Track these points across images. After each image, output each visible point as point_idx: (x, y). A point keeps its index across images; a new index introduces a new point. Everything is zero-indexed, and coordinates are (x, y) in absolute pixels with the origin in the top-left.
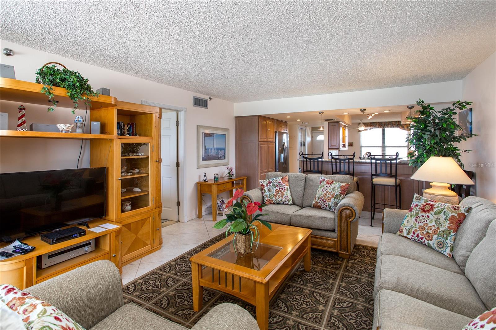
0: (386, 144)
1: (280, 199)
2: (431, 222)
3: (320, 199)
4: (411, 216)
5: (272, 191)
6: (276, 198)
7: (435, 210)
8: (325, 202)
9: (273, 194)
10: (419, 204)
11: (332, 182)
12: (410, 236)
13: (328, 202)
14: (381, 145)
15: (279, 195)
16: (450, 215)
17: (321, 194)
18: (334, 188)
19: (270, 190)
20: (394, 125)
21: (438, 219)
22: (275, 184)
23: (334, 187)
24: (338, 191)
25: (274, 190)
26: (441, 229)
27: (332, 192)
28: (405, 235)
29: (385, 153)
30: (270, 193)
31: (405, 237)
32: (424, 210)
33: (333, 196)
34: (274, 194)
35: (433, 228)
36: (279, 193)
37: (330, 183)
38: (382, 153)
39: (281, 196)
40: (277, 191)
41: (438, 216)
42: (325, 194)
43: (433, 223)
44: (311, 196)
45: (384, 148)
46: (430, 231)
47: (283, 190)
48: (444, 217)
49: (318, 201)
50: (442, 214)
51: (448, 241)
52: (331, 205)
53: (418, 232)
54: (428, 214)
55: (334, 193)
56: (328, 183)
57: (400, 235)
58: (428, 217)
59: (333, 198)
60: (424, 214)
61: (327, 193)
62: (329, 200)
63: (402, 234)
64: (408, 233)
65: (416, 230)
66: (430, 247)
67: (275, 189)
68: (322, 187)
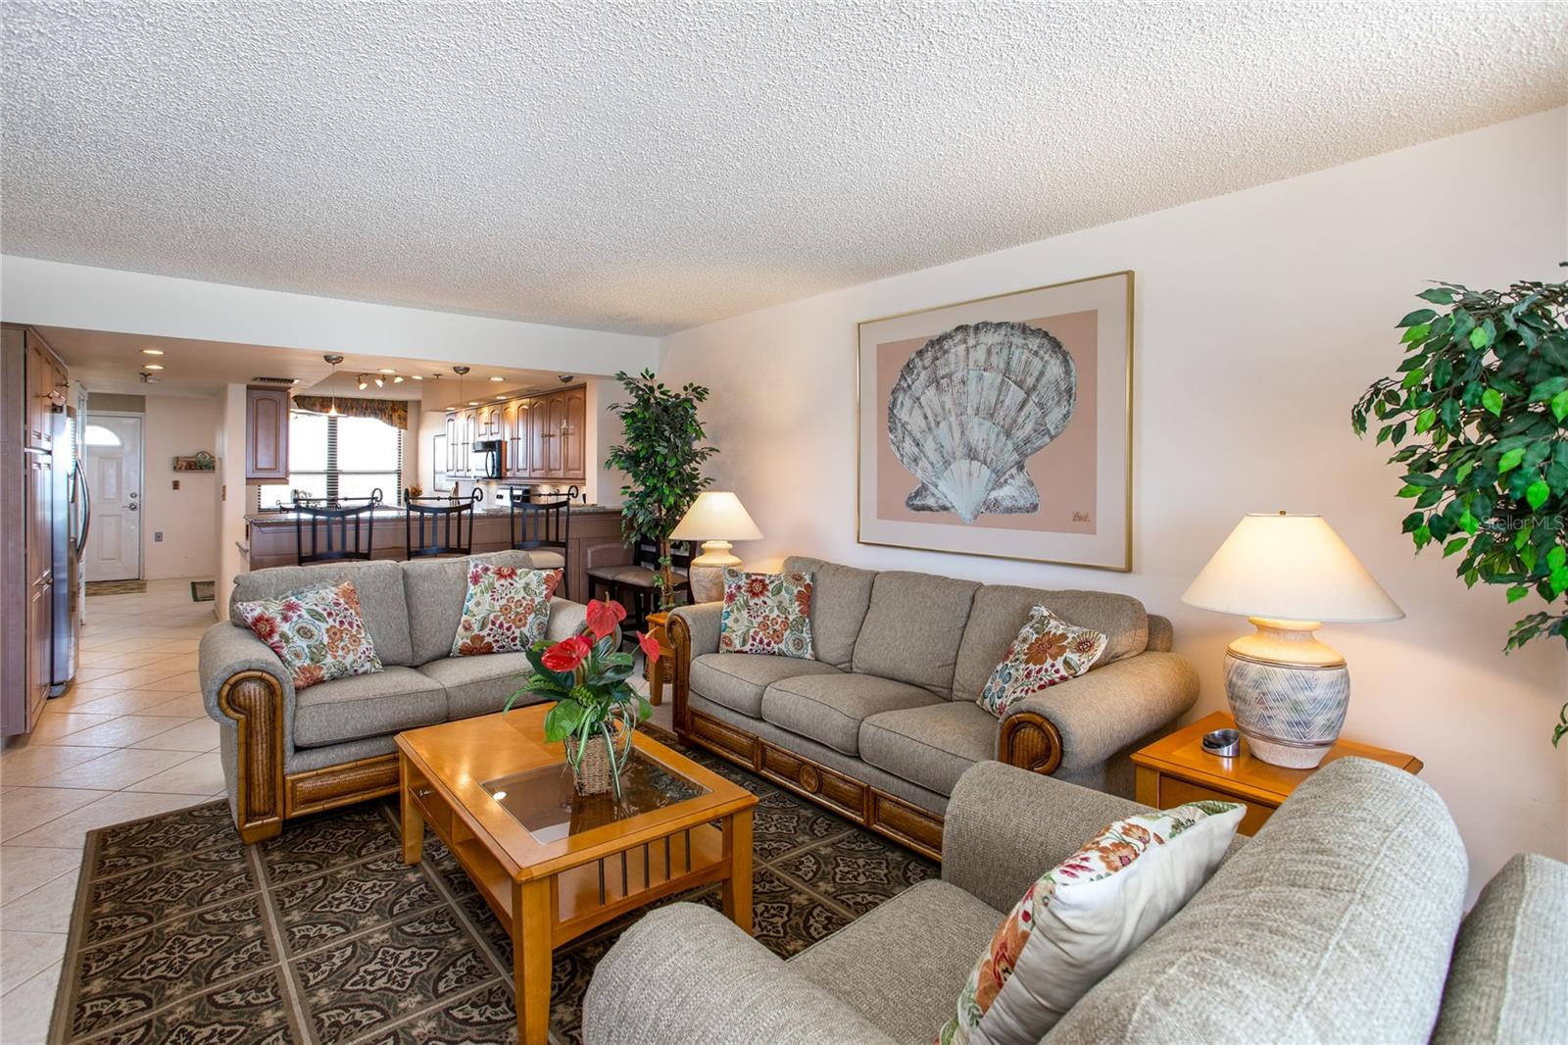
0: (340, 467)
1: (350, 657)
2: (771, 611)
3: (490, 626)
4: (738, 609)
5: (316, 632)
6: (335, 657)
7: (770, 587)
8: (509, 629)
9: (321, 643)
10: (742, 583)
11: (513, 573)
12: (747, 648)
13: (518, 627)
14: (324, 466)
15: (342, 644)
16: (796, 592)
17: (491, 612)
18: (526, 588)
19: (305, 633)
20: (367, 408)
21: (780, 602)
22: (319, 609)
23: (528, 584)
24: (541, 593)
25: (324, 631)
26: (791, 618)
27: (524, 598)
28: (738, 648)
29: (336, 493)
30: (311, 642)
31: (738, 652)
32: (755, 595)
33: (530, 609)
34: (325, 643)
35: (780, 620)
36: (342, 639)
37: (507, 574)
38: (329, 494)
39: (351, 648)
40: (335, 634)
41: (779, 598)
42: (505, 609)
43: (776, 612)
44: (440, 625)
45: (333, 476)
46: (777, 627)
47: (355, 628)
48: (787, 596)
49: (484, 633)
50: (783, 592)
51: (804, 635)
52: (528, 634)
53: (761, 634)
54: (762, 598)
55: (533, 600)
56: (500, 575)
57: (728, 651)
58: (765, 603)
59: (533, 615)
60: (756, 600)
61: (512, 605)
62: (521, 620)
63: (731, 649)
64: (744, 642)
65: (755, 632)
66: (781, 654)
67: (324, 626)
68: (486, 589)
